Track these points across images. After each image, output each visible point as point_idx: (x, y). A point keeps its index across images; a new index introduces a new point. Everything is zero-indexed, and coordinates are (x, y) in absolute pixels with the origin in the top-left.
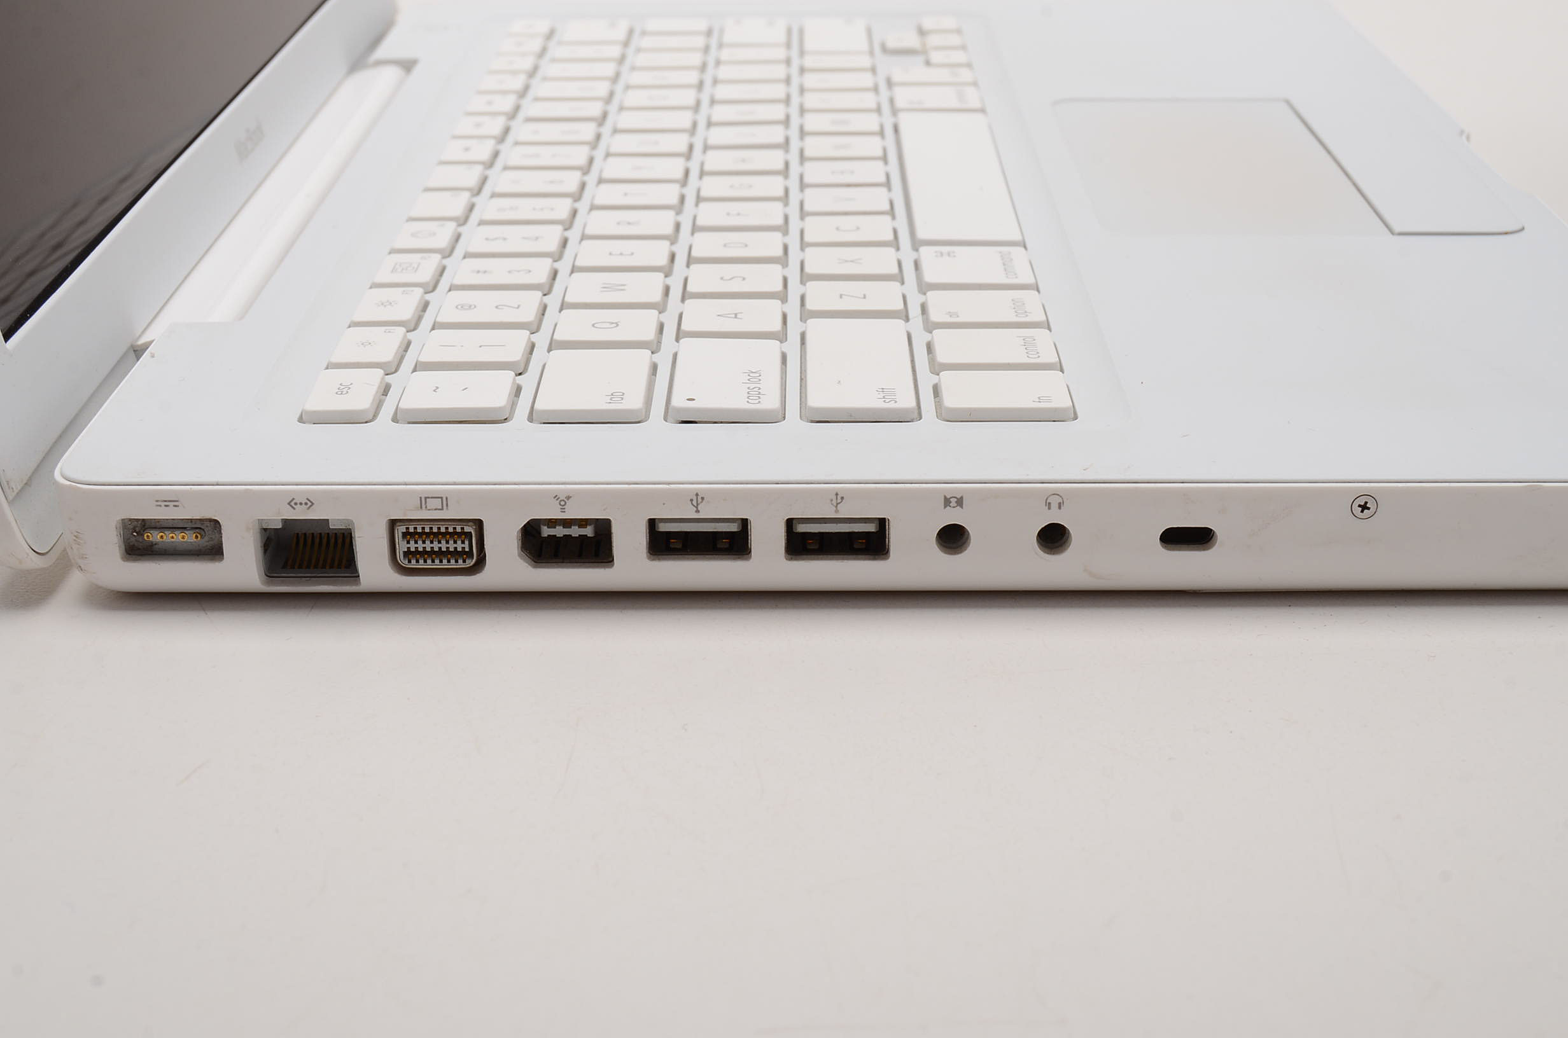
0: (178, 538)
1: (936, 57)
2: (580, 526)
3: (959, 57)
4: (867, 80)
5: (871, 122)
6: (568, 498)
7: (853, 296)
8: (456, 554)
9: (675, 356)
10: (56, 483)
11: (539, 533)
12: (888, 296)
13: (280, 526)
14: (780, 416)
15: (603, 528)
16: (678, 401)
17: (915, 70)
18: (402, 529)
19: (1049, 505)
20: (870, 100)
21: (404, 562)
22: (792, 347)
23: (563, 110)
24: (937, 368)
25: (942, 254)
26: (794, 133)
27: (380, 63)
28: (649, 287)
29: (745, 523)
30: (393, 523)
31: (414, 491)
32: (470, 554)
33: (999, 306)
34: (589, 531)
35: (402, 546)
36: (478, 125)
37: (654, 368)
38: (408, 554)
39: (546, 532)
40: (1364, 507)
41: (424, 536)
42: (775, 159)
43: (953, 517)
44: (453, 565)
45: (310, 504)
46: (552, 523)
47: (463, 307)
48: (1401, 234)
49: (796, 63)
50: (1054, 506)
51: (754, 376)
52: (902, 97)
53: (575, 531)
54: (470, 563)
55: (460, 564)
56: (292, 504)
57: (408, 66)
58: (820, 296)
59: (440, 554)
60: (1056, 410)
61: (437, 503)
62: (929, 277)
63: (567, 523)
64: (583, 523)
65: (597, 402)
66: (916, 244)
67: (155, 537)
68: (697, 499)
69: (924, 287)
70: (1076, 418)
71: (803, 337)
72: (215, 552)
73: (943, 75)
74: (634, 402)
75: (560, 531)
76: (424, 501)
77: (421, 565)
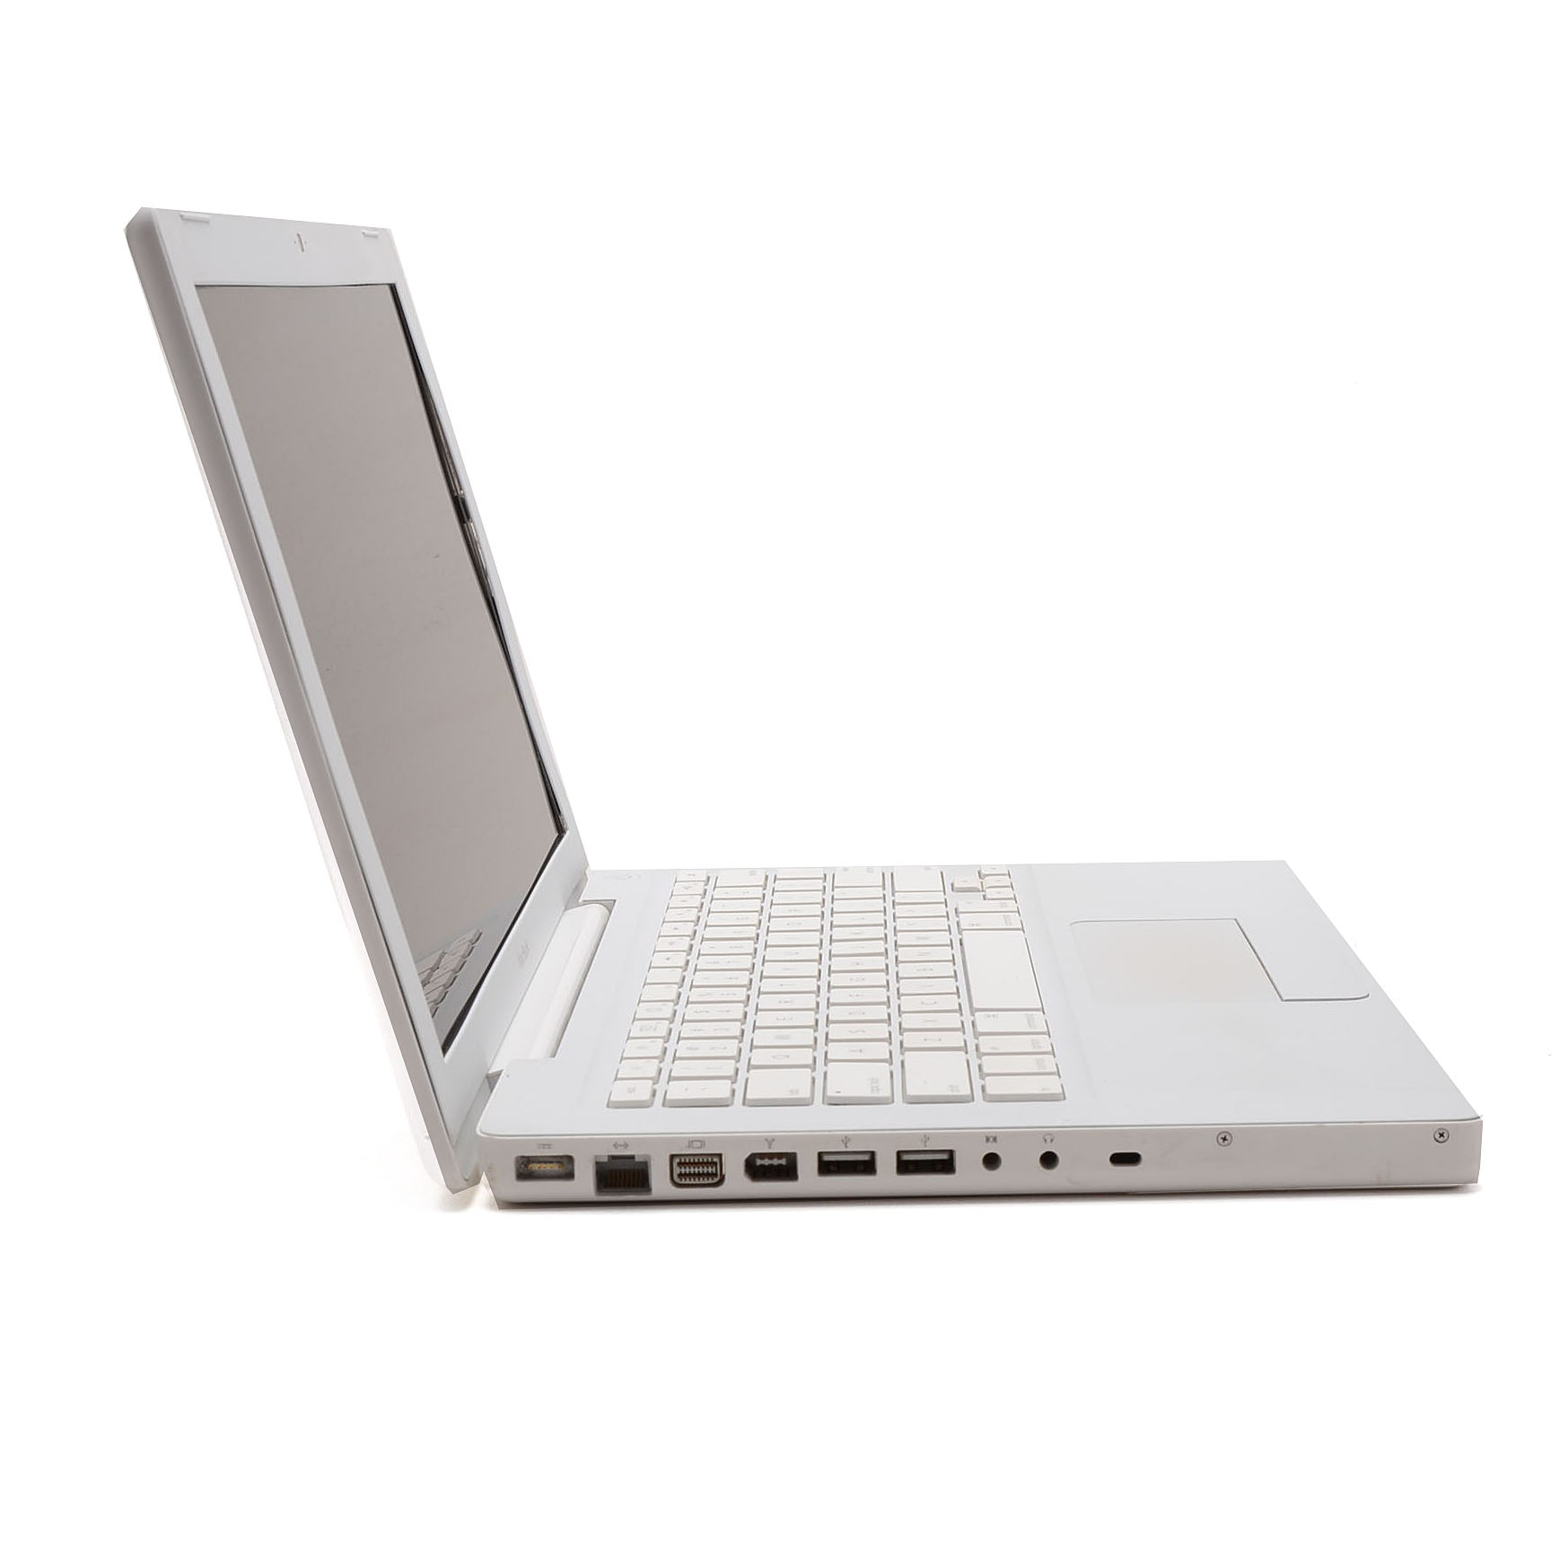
0: (548, 1167)
1: (990, 893)
2: (779, 1158)
3: (1008, 893)
4: (942, 910)
5: (944, 938)
6: (773, 1140)
7: (933, 1039)
8: (708, 1175)
9: (825, 1074)
10: (478, 1136)
11: (755, 1162)
12: (956, 1039)
13: (606, 1160)
14: (891, 1100)
15: (792, 1159)
16: (830, 1093)
17: (975, 902)
18: (677, 1160)
19: (1046, 1140)
20: (943, 923)
21: (677, 1180)
22: (896, 1068)
23: (728, 933)
24: (983, 1075)
25: (989, 1016)
26: (891, 946)
27: (586, 902)
28: (807, 1037)
29: (873, 1154)
30: (672, 1157)
31: (685, 1138)
32: (716, 1175)
33: (1025, 1044)
34: (783, 1162)
35: (677, 1171)
36: (671, 944)
37: (813, 1080)
38: (680, 1175)
39: (759, 1162)
40: (1224, 1139)
41: (690, 1164)
42: (880, 962)
43: (991, 1149)
44: (706, 1182)
45: (626, 1146)
46: (762, 1156)
47: (690, 1049)
48: (1286, 1001)
49: (889, 899)
50: (1049, 1140)
51: (874, 1081)
52: (965, 920)
53: (776, 1162)
54: (716, 1180)
55: (710, 1181)
56: (615, 1146)
57: (609, 905)
58: (911, 1040)
59: (699, 1175)
60: (1052, 1094)
61: (699, 1144)
62: (980, 1029)
63: (771, 1156)
64: (780, 1155)
65: (782, 1094)
66: (973, 1011)
67: (535, 1167)
68: (846, 1140)
69: (977, 1035)
70: (1065, 1099)
71: (903, 1062)
72: (569, 1176)
73: (995, 906)
74: (805, 1093)
75: (767, 1162)
76: (691, 1143)
77: (688, 1182)
